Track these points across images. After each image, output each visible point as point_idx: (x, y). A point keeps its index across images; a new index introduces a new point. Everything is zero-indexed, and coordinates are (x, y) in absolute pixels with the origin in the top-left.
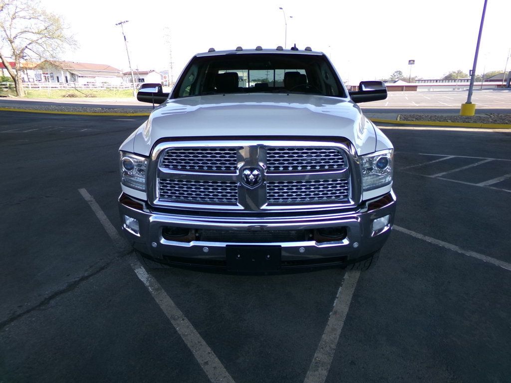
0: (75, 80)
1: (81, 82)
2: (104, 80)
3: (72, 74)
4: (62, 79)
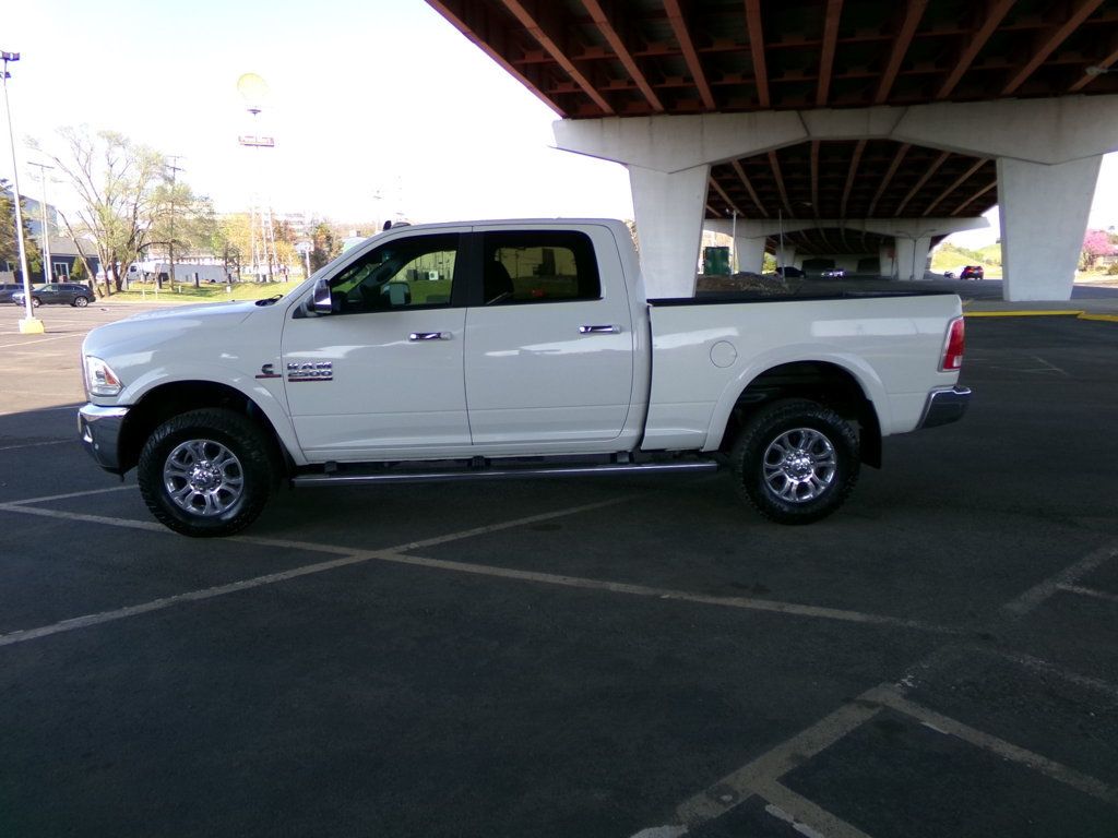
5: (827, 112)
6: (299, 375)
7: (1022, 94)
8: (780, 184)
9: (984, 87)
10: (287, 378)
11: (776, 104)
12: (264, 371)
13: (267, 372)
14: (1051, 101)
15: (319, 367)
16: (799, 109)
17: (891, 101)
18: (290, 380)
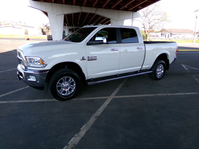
0: (171, 36)
1: (173, 36)
2: (184, 36)
3: (171, 34)
4: (167, 36)
5: (85, 7)
6: (90, 59)
7: (114, 9)
8: (73, 19)
9: (109, 7)
10: (87, 60)
11: (76, 4)
12: (83, 58)
13: (83, 59)
14: (118, 11)
15: (94, 57)
16: (80, 6)
17: (95, 7)
18: (88, 60)
